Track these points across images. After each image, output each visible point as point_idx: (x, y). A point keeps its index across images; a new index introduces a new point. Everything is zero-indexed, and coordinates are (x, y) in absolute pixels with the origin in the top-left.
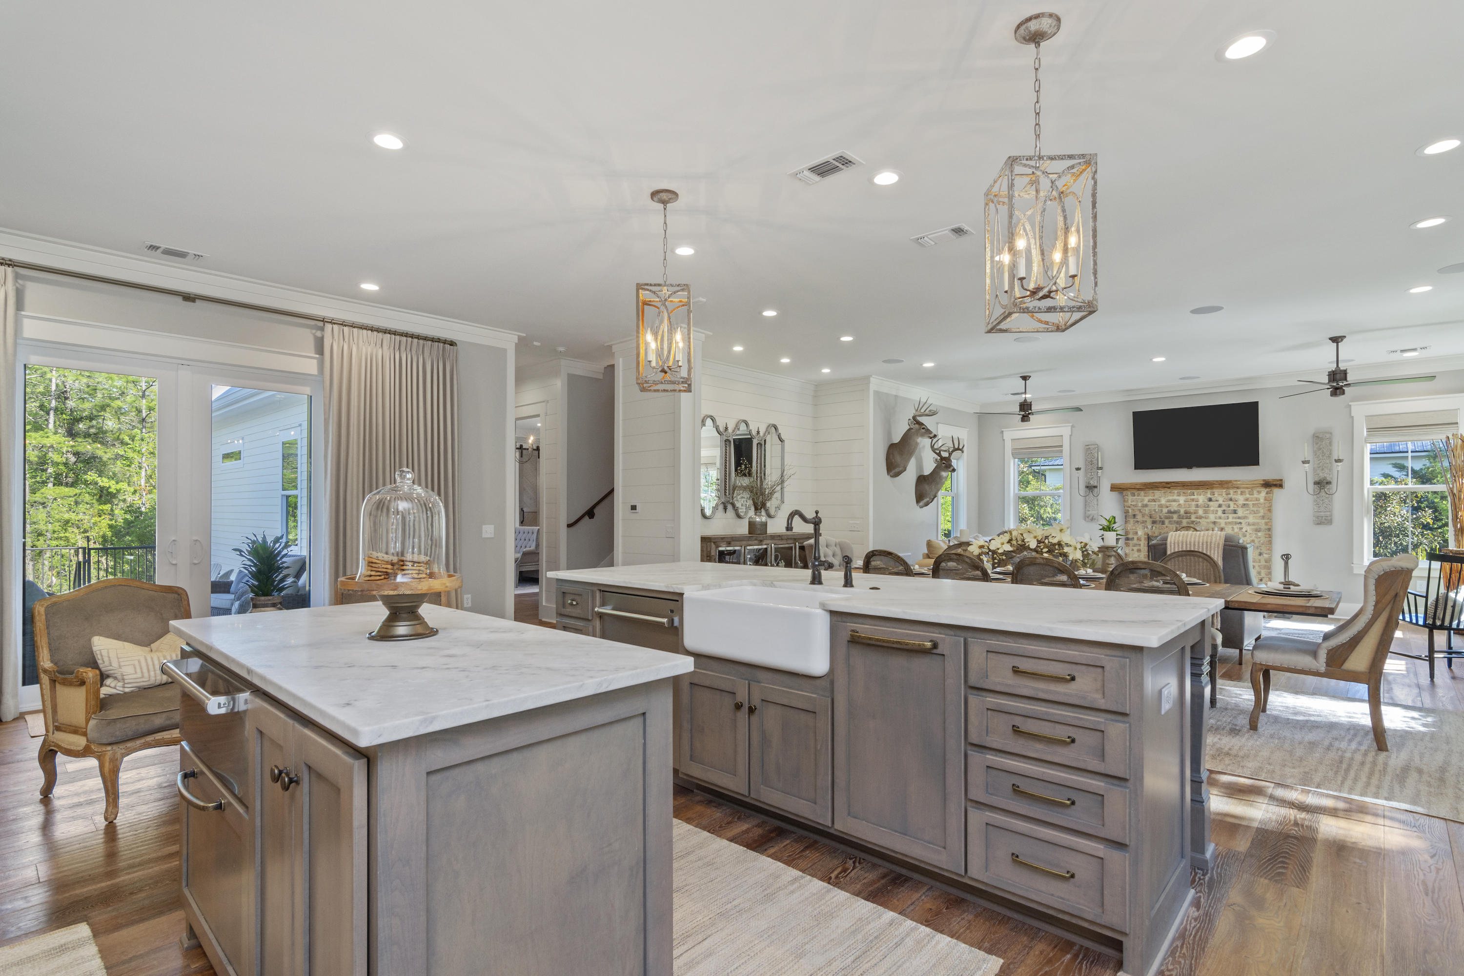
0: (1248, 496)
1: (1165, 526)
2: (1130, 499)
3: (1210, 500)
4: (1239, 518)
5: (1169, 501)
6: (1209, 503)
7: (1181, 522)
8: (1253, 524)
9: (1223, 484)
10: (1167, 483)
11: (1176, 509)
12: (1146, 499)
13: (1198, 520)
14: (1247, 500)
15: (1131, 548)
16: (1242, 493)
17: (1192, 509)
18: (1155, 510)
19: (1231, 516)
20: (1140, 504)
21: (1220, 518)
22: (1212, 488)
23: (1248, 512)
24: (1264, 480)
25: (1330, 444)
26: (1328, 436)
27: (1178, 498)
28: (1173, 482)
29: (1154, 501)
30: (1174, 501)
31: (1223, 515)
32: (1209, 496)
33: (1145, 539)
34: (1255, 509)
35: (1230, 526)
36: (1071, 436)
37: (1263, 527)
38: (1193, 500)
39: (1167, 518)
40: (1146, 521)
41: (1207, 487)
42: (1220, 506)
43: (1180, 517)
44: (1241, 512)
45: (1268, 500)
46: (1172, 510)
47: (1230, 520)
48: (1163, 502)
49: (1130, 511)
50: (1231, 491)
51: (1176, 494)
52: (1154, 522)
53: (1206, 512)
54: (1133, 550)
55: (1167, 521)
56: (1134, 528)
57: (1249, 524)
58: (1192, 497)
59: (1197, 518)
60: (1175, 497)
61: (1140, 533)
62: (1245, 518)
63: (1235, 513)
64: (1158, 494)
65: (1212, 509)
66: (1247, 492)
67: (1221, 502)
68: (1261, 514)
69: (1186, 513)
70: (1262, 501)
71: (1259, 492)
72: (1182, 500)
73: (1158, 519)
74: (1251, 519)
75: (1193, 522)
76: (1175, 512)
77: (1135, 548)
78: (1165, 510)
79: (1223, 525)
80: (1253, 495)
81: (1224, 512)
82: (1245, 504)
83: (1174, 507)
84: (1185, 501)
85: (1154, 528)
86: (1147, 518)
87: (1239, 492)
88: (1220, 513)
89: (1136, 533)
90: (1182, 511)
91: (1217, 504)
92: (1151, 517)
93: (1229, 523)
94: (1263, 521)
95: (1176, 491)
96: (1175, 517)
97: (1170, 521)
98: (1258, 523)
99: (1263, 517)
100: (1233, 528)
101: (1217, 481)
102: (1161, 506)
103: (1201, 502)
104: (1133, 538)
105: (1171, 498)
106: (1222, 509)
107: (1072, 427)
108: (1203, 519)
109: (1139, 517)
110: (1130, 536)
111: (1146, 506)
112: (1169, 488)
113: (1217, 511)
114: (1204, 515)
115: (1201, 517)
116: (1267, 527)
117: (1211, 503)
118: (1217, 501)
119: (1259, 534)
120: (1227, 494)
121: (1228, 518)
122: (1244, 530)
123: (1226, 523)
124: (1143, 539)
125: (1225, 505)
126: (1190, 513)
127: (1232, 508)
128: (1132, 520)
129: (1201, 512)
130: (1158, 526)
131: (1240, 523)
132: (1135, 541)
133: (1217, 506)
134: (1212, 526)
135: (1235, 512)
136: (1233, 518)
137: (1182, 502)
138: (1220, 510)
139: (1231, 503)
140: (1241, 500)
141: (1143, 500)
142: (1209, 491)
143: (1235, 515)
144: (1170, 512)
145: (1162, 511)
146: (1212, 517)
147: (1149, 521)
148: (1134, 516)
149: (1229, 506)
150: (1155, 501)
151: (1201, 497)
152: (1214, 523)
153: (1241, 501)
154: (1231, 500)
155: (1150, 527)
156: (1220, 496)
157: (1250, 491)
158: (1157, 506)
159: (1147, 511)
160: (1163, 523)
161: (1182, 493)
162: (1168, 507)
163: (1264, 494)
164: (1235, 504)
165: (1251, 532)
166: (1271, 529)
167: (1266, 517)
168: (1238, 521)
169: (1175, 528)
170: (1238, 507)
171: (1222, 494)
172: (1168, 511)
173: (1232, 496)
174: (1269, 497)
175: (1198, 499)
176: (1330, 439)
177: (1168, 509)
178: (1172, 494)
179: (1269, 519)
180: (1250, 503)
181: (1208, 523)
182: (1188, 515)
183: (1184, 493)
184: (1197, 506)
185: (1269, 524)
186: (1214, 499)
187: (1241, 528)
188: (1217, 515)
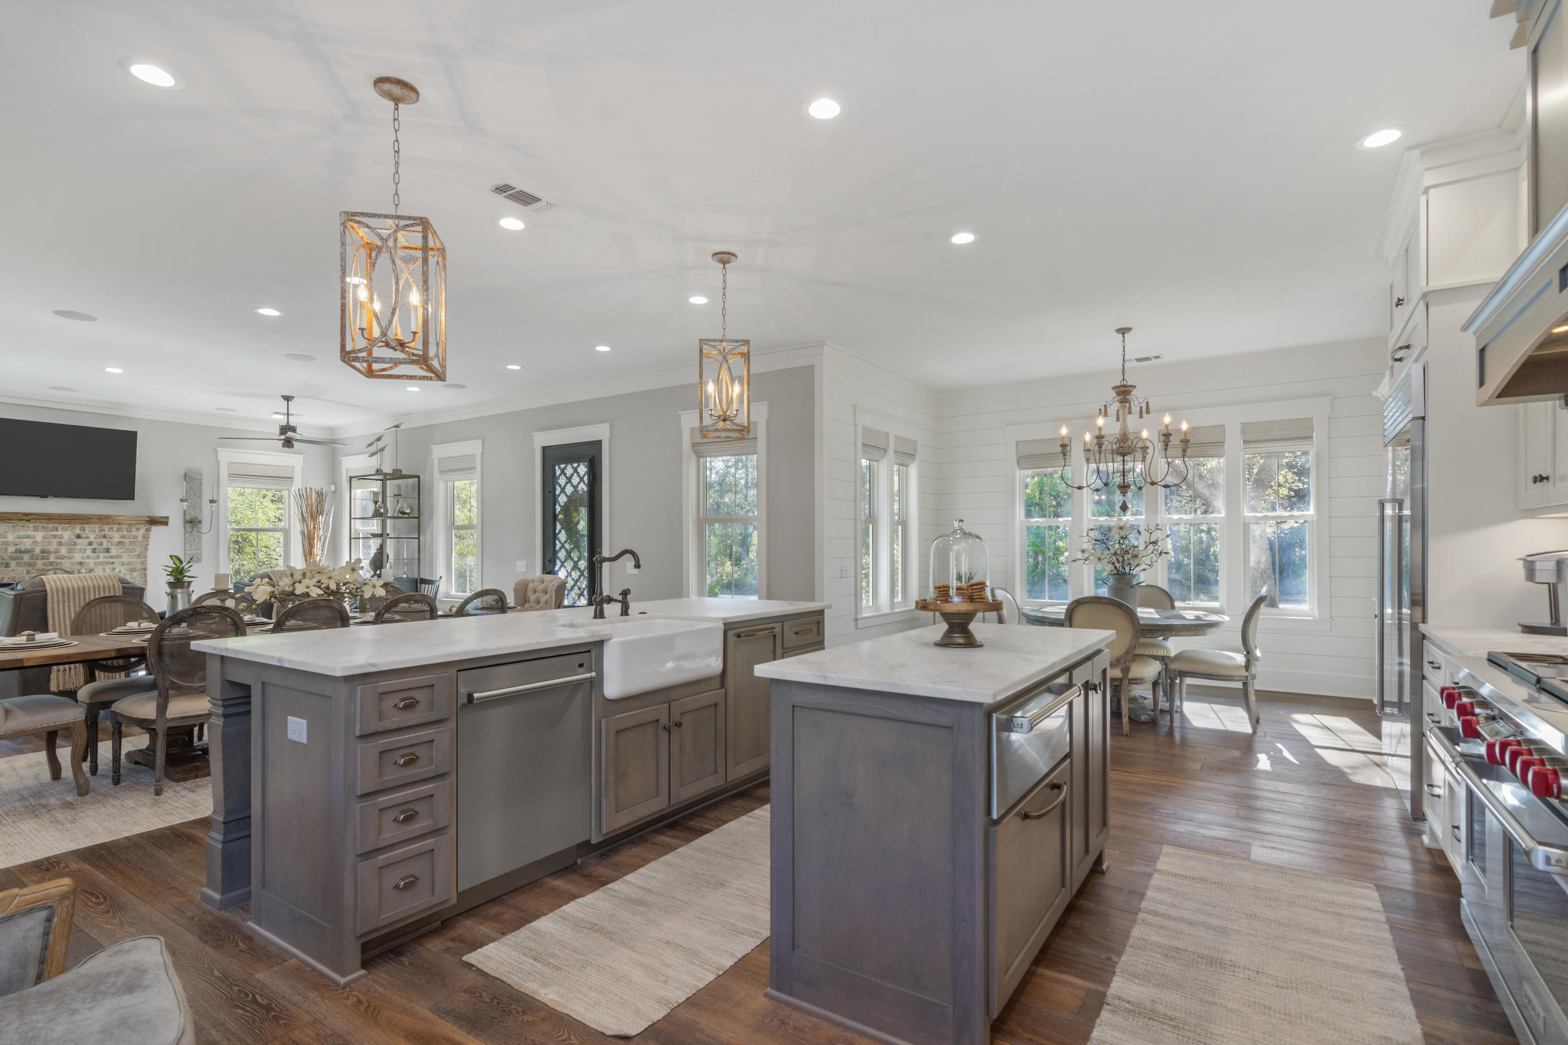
0: (125, 533)
1: (10, 569)
3: (79, 537)
4: (112, 557)
5: (19, 537)
6: (76, 540)
7: (35, 564)
8: (128, 564)
9: (102, 519)
10: (24, 514)
11: (29, 547)
13: (59, 561)
14: (123, 537)
16: (118, 530)
17: (53, 547)
19: (101, 555)
21: (88, 557)
22: (88, 523)
23: (123, 550)
24: (149, 517)
25: (201, 484)
26: (199, 477)
27: (33, 533)
28: (34, 514)
30: (28, 537)
31: (92, 555)
32: (78, 532)
34: (131, 547)
35: (101, 567)
37: (139, 566)
38: (55, 536)
39: (12, 558)
41: (82, 521)
42: (90, 544)
43: (32, 557)
44: (114, 552)
45: (146, 537)
46: (23, 549)
47: (101, 559)
48: (10, 537)
50: (106, 527)
51: (31, 529)
53: (70, 551)
55: (13, 564)
57: (123, 564)
58: (55, 533)
60: (30, 533)
62: (118, 557)
63: (108, 552)
65: (79, 547)
66: (125, 529)
67: (92, 539)
68: (137, 553)
69: (43, 552)
70: (140, 538)
71: (138, 529)
72: (39, 536)
74: (125, 559)
75: (51, 563)
76: (27, 551)
78: (11, 549)
79: (91, 566)
80: (131, 531)
81: (94, 551)
82: (120, 542)
83: (27, 544)
84: (44, 538)
87: (115, 529)
88: (89, 552)
90: (37, 550)
91: (87, 541)
93: (100, 563)
94: (139, 561)
95: (31, 525)
96: (26, 558)
97: (18, 563)
98: (133, 563)
99: (139, 556)
100: (104, 569)
101: (95, 515)
102: (6, 544)
103: (65, 539)
105: (22, 533)
106: (92, 547)
108: (65, 560)
112: (29, 521)
113: (85, 550)
114: (67, 555)
115: (63, 557)
116: (143, 566)
117: (79, 541)
118: (87, 538)
119: (135, 574)
120: (101, 531)
121: (98, 558)
122: (117, 571)
123: (96, 564)
125: (97, 543)
126: (49, 552)
127: (105, 546)
129: (63, 551)
131: (113, 563)
133: (87, 543)
134: (78, 567)
135: (107, 550)
136: (105, 557)
137: (39, 539)
138: (89, 549)
139: (105, 541)
140: (116, 536)
142: (78, 527)
143: (106, 555)
144: (19, 551)
145: (6, 550)
146: (78, 557)
149: (102, 544)
151: (67, 534)
152: (81, 563)
153: (116, 539)
154: (105, 537)
156: (91, 533)
157: (127, 528)
160: (7, 565)
161: (40, 528)
162: (16, 545)
163: (142, 531)
164: (108, 541)
165: (125, 572)
166: (145, 569)
167: (143, 556)
168: (111, 560)
169: (25, 572)
170: (112, 544)
171: (97, 530)
172: (16, 550)
173: (107, 533)
174: (148, 535)
175: (62, 535)
176: (201, 479)
177: (17, 547)
178: (25, 529)
179: (145, 557)
180: (127, 541)
181: (72, 564)
182: (46, 555)
183: (43, 527)
184: (60, 544)
185: (144, 563)
186: (83, 535)
187: (114, 569)
188: (85, 555)
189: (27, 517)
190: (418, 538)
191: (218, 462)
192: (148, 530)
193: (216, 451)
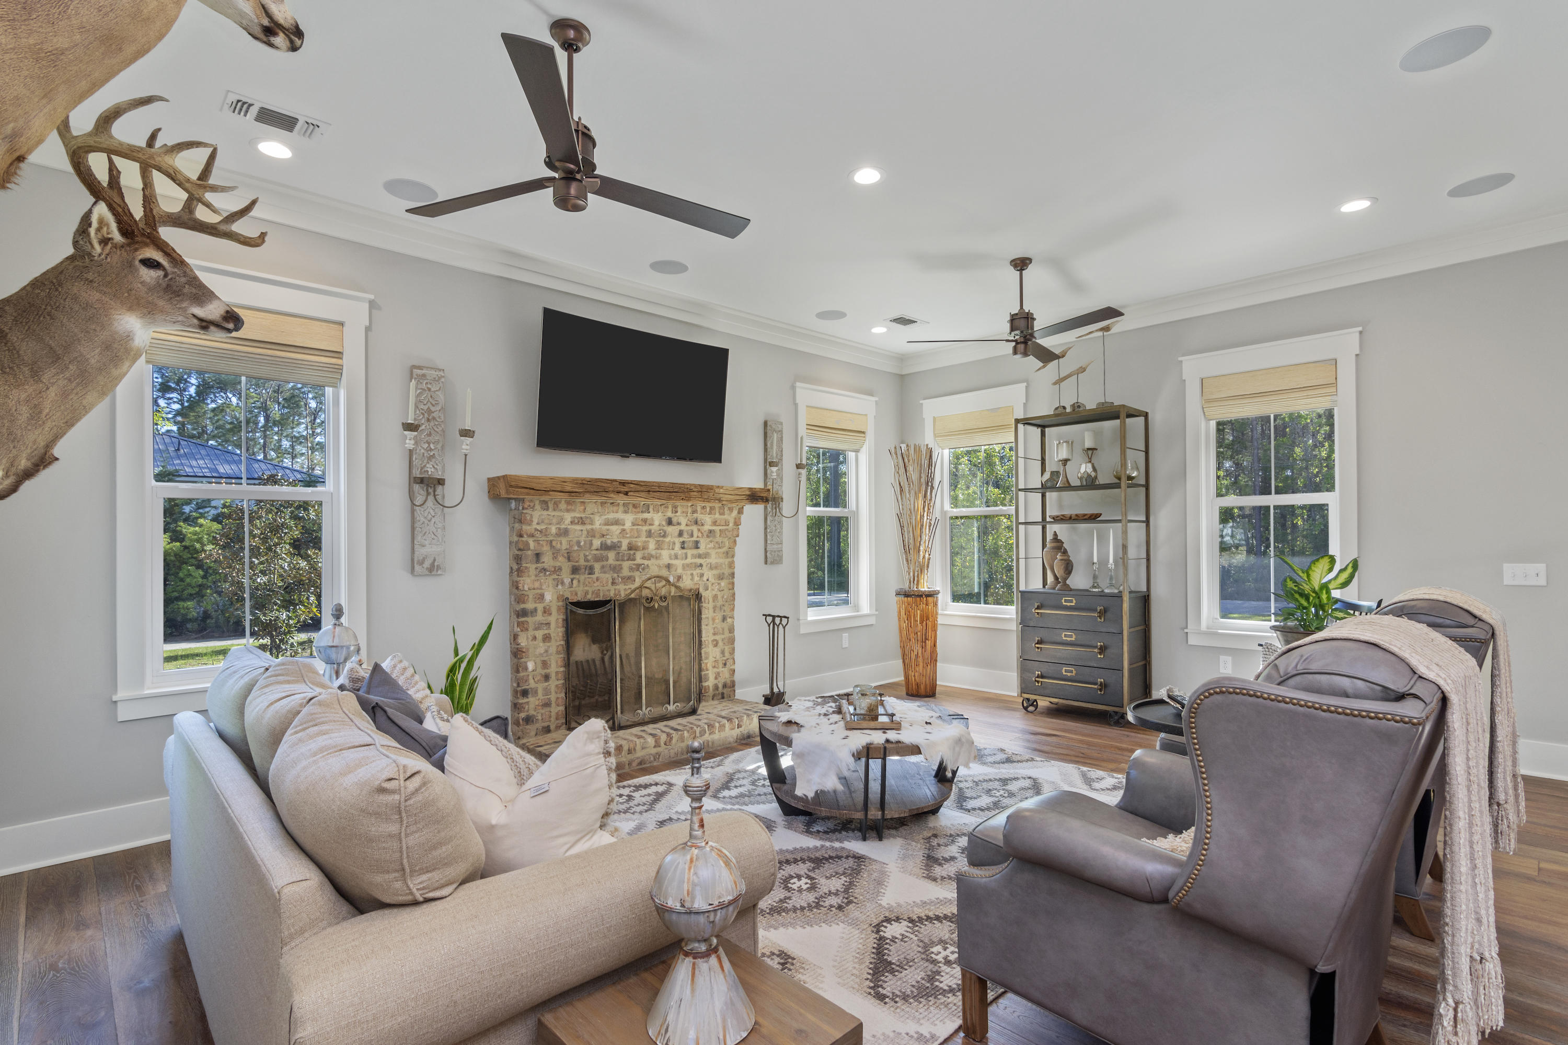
0: (717, 516)
1: (594, 576)
2: (537, 517)
3: (670, 522)
4: (700, 556)
5: (608, 523)
6: (666, 528)
8: (716, 567)
10: (623, 483)
11: (615, 540)
12: (568, 517)
13: (646, 562)
14: (715, 523)
15: (531, 633)
16: (711, 510)
17: (642, 539)
18: (578, 543)
19: (690, 552)
20: (553, 530)
21: (676, 557)
22: (688, 499)
23: (711, 545)
24: (750, 489)
27: (623, 515)
28: (631, 483)
29: (582, 521)
30: (616, 522)
31: (680, 552)
32: (669, 514)
33: (559, 609)
34: (721, 539)
35: (689, 572)
36: (368, 329)
37: (726, 571)
38: (645, 521)
39: (598, 559)
40: (560, 569)
41: (683, 496)
42: (681, 534)
43: (618, 557)
44: (703, 547)
45: (737, 523)
46: (609, 542)
47: (689, 560)
48: (597, 523)
49: (532, 545)
50: (697, 506)
52: (575, 570)
53: (659, 546)
54: (535, 638)
55: (597, 566)
56: (537, 585)
57: (711, 568)
58: (646, 515)
59: (644, 558)
61: (548, 597)
62: (706, 555)
63: (697, 548)
64: (592, 505)
65: (667, 540)
66: (717, 510)
67: (683, 527)
68: (725, 549)
69: (631, 547)
70: (731, 525)
71: (731, 509)
72: (629, 519)
73: (582, 562)
74: (713, 559)
75: (639, 567)
76: (614, 547)
77: (540, 634)
78: (597, 543)
79: (680, 571)
80: (723, 513)
82: (710, 531)
83: (614, 534)
84: (633, 524)
85: (575, 582)
86: (562, 561)
87: (708, 509)
88: (678, 547)
89: (541, 597)
90: (625, 544)
91: (677, 529)
92: (569, 559)
93: (688, 565)
94: (726, 561)
95: (625, 502)
96: (611, 555)
97: (603, 567)
98: (720, 565)
99: (726, 554)
100: (692, 574)
101: (695, 486)
102: (592, 534)
103: (654, 528)
104: (536, 610)
105: (611, 516)
106: (681, 539)
107: (372, 305)
108: (653, 561)
109: (547, 561)
110: (530, 606)
111: (565, 532)
112: (626, 494)
113: (674, 543)
114: (653, 553)
115: (648, 557)
116: (729, 571)
117: (670, 529)
118: (679, 524)
119: (723, 584)
120: (693, 512)
121: (686, 558)
122: (705, 578)
123: (684, 567)
124: (554, 611)
125: (687, 531)
126: (637, 548)
127: (695, 539)
128: (532, 567)
129: (652, 545)
130: (582, 577)
131: (701, 565)
132: (539, 617)
133: (677, 533)
134: (667, 572)
135: (696, 545)
136: (694, 556)
137: (628, 525)
138: (678, 541)
139: (695, 528)
140: (707, 519)
141: (561, 520)
142: (670, 504)
143: (695, 552)
144: (605, 547)
145: (591, 544)
146: (665, 556)
147: (566, 567)
148: (538, 555)
149: (692, 536)
150: (583, 523)
151: (657, 518)
152: (669, 566)
153: (707, 527)
154: (696, 523)
155: (567, 581)
156: (683, 514)
157: (720, 508)
158: (585, 533)
159: (563, 544)
160: (591, 570)
161: (631, 506)
162: (603, 536)
163: (735, 513)
164: (699, 530)
165: (713, 581)
166: (733, 574)
167: (730, 554)
168: (699, 561)
169: (610, 581)
170: (703, 536)
171: (690, 510)
172: (601, 544)
173: (698, 516)
174: (740, 518)
175: (652, 519)
176: (781, 431)
177: (603, 539)
178: (615, 508)
179: (733, 556)
180: (717, 528)
181: (659, 566)
182: (632, 552)
183: (635, 506)
184: (650, 534)
185: (731, 565)
186: (674, 520)
187: (702, 575)
188: (673, 552)
189: (624, 488)
190: (1147, 522)
191: (796, 405)
192: (740, 511)
193: (793, 388)
